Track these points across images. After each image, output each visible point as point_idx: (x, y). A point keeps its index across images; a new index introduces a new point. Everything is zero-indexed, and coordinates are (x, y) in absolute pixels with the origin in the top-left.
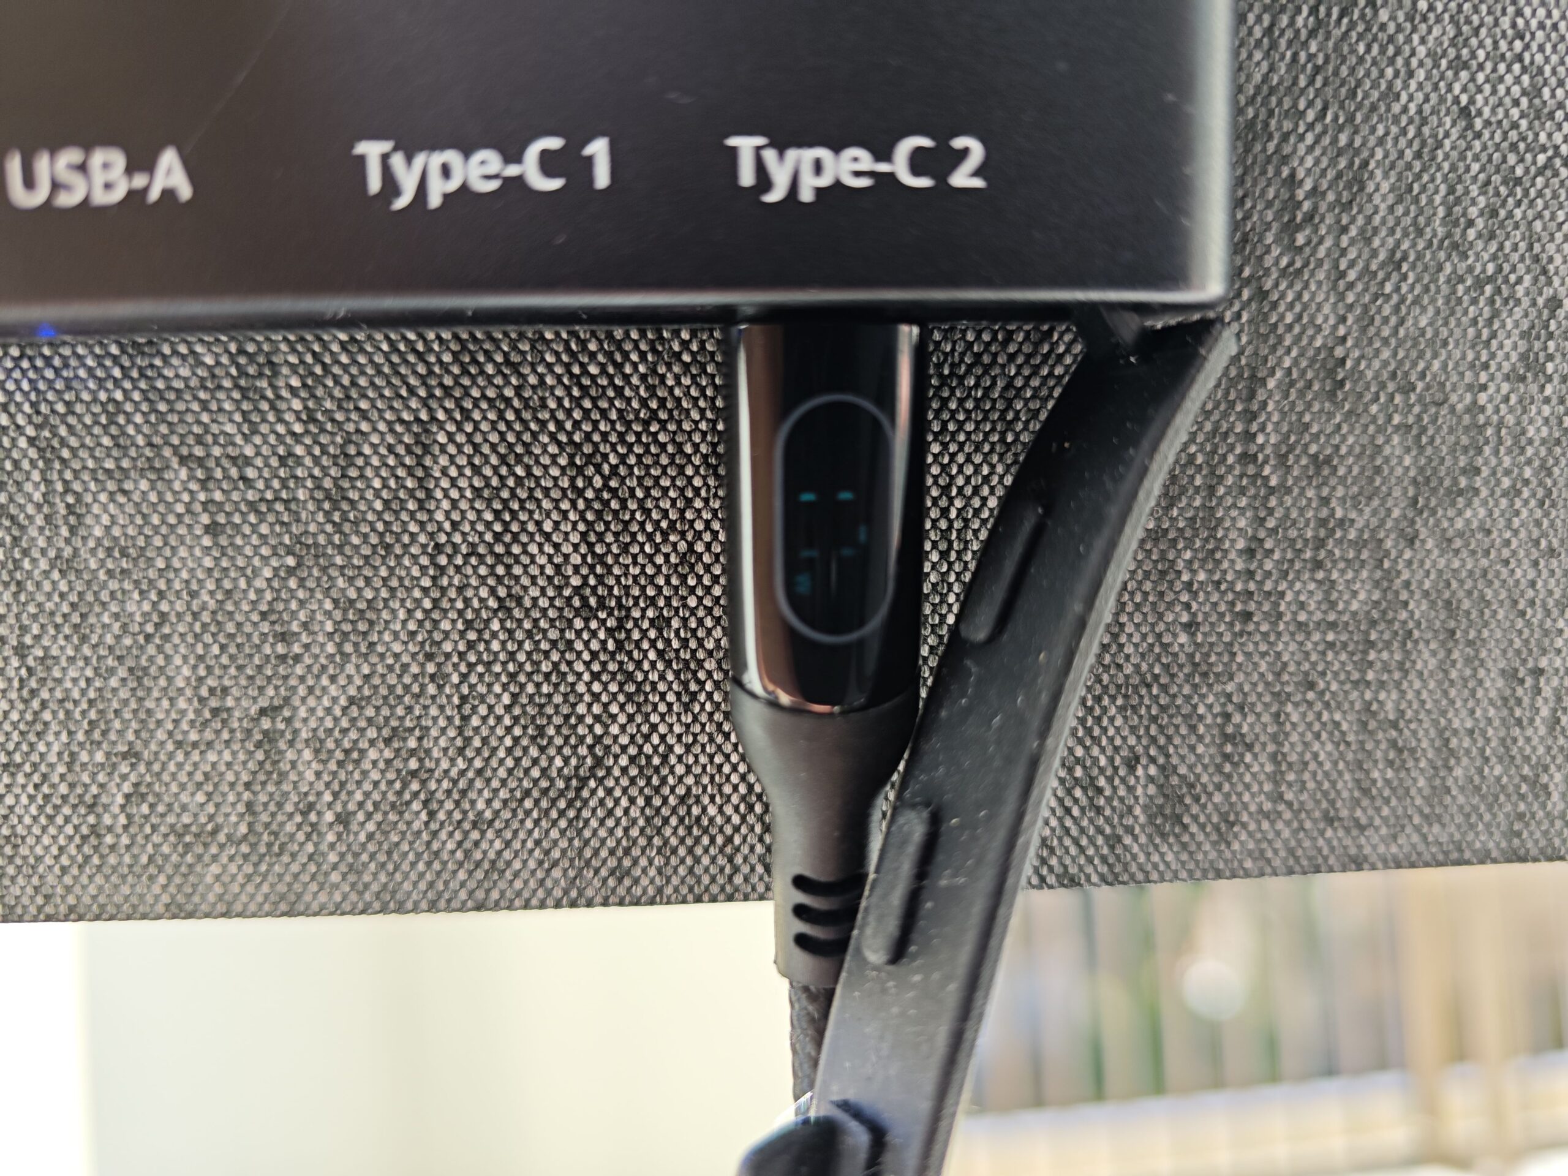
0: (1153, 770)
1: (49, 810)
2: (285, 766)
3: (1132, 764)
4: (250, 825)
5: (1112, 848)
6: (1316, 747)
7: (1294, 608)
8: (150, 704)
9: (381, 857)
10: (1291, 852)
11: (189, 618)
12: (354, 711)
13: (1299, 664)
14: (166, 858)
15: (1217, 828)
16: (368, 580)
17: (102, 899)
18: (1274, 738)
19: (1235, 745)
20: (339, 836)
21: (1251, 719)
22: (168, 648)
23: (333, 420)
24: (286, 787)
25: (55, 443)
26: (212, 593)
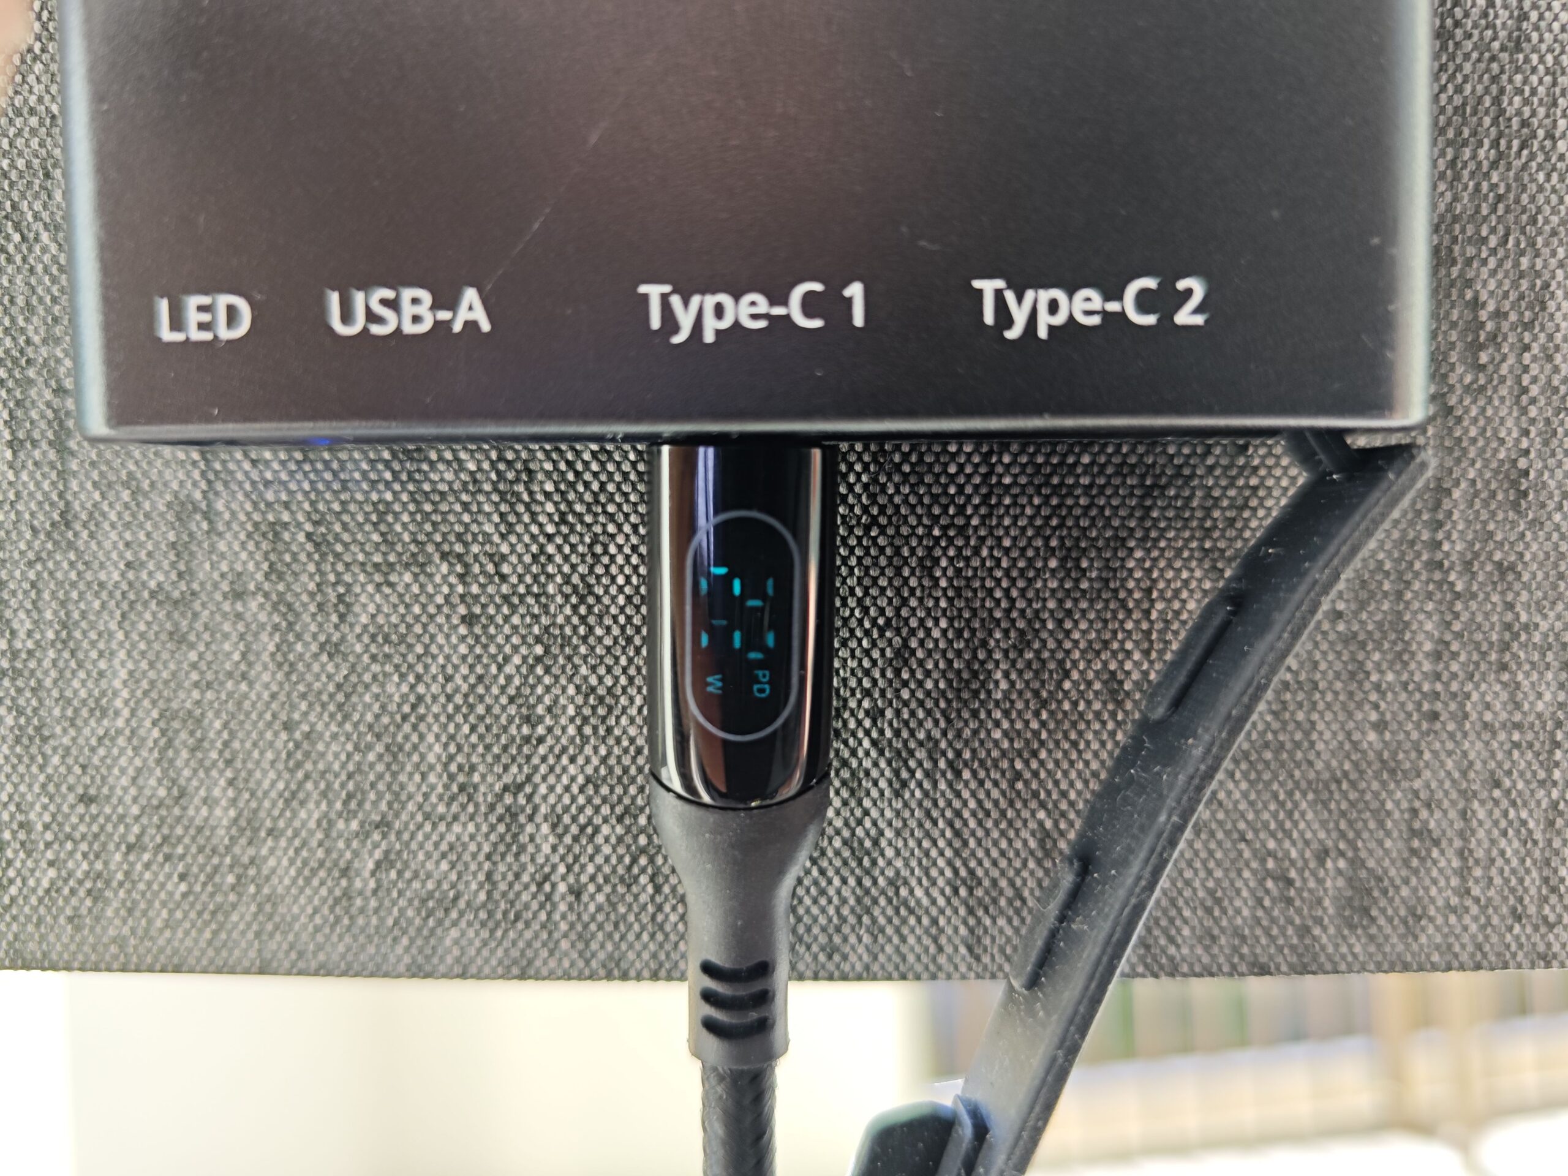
0: (1342, 864)
1: (306, 872)
2: (524, 838)
3: (1322, 855)
4: (489, 894)
5: (1301, 937)
6: (1503, 843)
7: (1480, 708)
8: (403, 778)
9: (609, 927)
10: (1479, 947)
11: (442, 699)
12: (590, 790)
13: (1485, 763)
14: (410, 922)
15: (1405, 922)
16: (609, 670)
17: (349, 958)
18: (1461, 834)
19: (1422, 840)
20: (571, 907)
21: (1438, 814)
22: (422, 727)
23: (582, 522)
24: (524, 858)
25: (330, 538)
26: (465, 678)
